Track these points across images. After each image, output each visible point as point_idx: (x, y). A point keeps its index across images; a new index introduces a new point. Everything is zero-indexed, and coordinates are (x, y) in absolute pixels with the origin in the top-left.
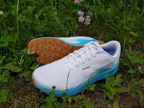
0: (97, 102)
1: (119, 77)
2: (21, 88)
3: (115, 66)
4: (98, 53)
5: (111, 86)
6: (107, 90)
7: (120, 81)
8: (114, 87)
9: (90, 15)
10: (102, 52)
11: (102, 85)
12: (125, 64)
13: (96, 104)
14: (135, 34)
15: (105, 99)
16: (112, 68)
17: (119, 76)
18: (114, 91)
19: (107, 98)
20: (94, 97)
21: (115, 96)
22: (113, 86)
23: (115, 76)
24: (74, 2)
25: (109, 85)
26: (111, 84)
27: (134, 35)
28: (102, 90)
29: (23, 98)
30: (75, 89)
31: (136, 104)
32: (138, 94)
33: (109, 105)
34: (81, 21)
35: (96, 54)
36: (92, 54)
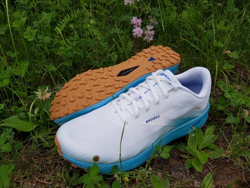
0: (175, 179)
1: (210, 131)
2: (36, 159)
3: (203, 112)
4: (173, 90)
5: (197, 149)
6: (191, 155)
7: (213, 139)
8: (203, 149)
9: (152, 25)
10: (179, 88)
11: (182, 148)
12: (220, 108)
13: (172, 181)
14: (234, 54)
15: (188, 171)
16: (198, 116)
17: (210, 129)
18: (203, 157)
19: (192, 170)
20: (168, 169)
21: (206, 166)
22: (201, 147)
23: (203, 129)
24: (124, 3)
25: (194, 146)
26: (197, 144)
27: (231, 56)
28: (182, 156)
29: (40, 179)
30: (135, 158)
31: (244, 177)
32: (245, 160)
33: (195, 182)
34: (137, 35)
35: (169, 92)
36: (162, 92)
